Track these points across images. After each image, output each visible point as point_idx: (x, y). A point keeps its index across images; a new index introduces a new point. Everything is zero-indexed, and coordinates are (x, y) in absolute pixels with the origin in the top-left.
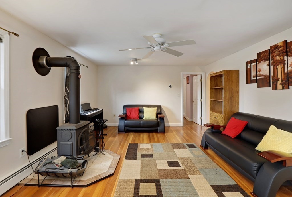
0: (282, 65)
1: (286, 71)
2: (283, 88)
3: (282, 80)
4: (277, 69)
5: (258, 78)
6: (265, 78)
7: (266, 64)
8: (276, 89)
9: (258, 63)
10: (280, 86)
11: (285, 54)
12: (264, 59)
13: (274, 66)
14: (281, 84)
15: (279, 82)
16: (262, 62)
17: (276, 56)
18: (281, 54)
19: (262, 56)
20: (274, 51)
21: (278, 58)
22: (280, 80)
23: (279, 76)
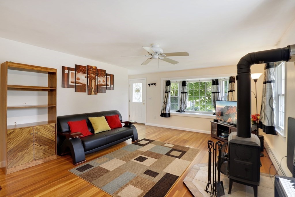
0: (95, 80)
1: (97, 84)
2: (95, 94)
3: (94, 89)
4: (92, 82)
5: (76, 84)
6: (83, 86)
7: (84, 76)
8: (91, 94)
9: (77, 73)
10: (93, 93)
11: (96, 74)
12: (83, 72)
13: (90, 79)
14: (94, 91)
15: (93, 90)
16: (80, 73)
17: (91, 73)
18: (94, 74)
19: (81, 68)
20: (90, 70)
21: (92, 75)
22: (93, 89)
23: (93, 86)
